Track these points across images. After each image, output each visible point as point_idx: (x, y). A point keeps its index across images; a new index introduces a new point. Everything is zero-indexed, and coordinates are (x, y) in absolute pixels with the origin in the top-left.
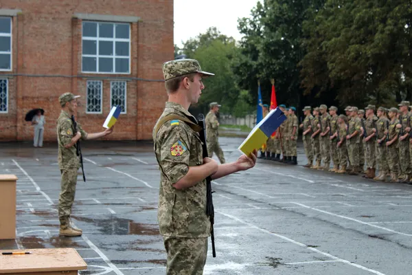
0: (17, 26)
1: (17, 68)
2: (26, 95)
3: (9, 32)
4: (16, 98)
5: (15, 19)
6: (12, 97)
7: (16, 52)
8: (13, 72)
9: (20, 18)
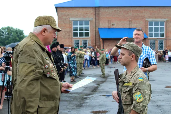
0: (166, 24)
1: (166, 37)
2: (169, 45)
3: (164, 26)
4: (166, 46)
5: (166, 22)
6: (165, 46)
7: (166, 32)
8: (165, 38)
9: (167, 21)
